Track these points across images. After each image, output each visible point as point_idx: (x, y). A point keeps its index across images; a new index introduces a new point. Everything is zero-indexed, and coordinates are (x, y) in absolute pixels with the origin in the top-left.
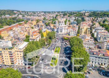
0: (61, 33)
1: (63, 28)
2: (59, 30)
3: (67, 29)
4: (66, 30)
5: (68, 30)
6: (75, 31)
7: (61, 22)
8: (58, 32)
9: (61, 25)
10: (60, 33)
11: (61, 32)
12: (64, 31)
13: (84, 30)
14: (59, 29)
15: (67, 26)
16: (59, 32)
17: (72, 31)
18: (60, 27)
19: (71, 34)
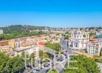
0: (77, 48)
3: (86, 43)
9: (78, 37)
10: (74, 47)
11: (76, 46)
14: (73, 43)
15: (87, 39)
16: (73, 46)
17: (90, 46)
18: (75, 39)
19: (89, 50)
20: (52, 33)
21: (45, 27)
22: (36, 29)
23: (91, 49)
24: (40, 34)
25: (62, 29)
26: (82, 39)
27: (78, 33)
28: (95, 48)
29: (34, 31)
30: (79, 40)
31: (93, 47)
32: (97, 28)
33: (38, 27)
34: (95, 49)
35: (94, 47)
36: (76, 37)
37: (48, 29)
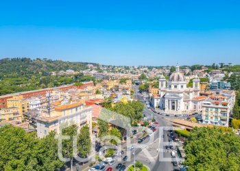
0: (174, 112)
1: (181, 95)
2: (166, 104)
3: (195, 101)
4: (191, 105)
5: (199, 104)
6: (220, 106)
8: (164, 109)
9: (176, 87)
10: (168, 111)
11: (173, 108)
12: (184, 108)
14: (166, 100)
15: (196, 91)
16: (166, 107)
17: (208, 107)
18: (169, 92)
19: (207, 116)
20: (107, 78)
21: (87, 64)
22: (67, 68)
23: (212, 112)
24: (79, 80)
25: (127, 68)
26: (186, 92)
27: (176, 78)
28: (219, 110)
29: (62, 72)
30: (179, 93)
31: (214, 110)
32: (206, 66)
33: (70, 63)
34: (219, 114)
35: (217, 108)
36: (170, 87)
37: (96, 69)
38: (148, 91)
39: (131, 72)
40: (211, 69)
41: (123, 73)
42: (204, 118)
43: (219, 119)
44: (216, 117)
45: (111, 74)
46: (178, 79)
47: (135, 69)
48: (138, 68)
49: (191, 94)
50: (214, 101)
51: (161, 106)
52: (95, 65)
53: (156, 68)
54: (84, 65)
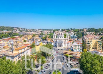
1: (63, 41)
2: (57, 45)
3: (68, 43)
4: (66, 45)
6: (79, 44)
7: (60, 34)
8: (56, 47)
9: (60, 38)
11: (60, 46)
12: (64, 46)
13: (92, 44)
14: (57, 43)
15: (68, 39)
17: (75, 45)
18: (58, 40)
19: (75, 49)
23: (77, 47)
26: (64, 40)
28: (79, 46)
31: (77, 46)
32: (66, 30)
34: (79, 48)
35: (78, 46)
36: (58, 38)
38: (46, 40)
39: (36, 32)
40: (68, 30)
41: (32, 32)
42: (74, 49)
43: (79, 50)
44: (78, 49)
45: (27, 32)
46: (61, 34)
47: (37, 30)
48: (38, 30)
49: (66, 40)
50: (77, 43)
51: (55, 46)
52: (17, 28)
53: (46, 30)
54: (12, 28)
